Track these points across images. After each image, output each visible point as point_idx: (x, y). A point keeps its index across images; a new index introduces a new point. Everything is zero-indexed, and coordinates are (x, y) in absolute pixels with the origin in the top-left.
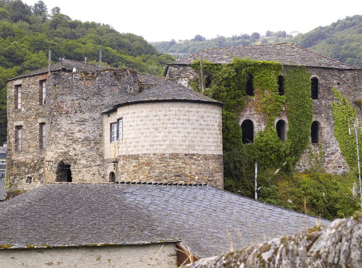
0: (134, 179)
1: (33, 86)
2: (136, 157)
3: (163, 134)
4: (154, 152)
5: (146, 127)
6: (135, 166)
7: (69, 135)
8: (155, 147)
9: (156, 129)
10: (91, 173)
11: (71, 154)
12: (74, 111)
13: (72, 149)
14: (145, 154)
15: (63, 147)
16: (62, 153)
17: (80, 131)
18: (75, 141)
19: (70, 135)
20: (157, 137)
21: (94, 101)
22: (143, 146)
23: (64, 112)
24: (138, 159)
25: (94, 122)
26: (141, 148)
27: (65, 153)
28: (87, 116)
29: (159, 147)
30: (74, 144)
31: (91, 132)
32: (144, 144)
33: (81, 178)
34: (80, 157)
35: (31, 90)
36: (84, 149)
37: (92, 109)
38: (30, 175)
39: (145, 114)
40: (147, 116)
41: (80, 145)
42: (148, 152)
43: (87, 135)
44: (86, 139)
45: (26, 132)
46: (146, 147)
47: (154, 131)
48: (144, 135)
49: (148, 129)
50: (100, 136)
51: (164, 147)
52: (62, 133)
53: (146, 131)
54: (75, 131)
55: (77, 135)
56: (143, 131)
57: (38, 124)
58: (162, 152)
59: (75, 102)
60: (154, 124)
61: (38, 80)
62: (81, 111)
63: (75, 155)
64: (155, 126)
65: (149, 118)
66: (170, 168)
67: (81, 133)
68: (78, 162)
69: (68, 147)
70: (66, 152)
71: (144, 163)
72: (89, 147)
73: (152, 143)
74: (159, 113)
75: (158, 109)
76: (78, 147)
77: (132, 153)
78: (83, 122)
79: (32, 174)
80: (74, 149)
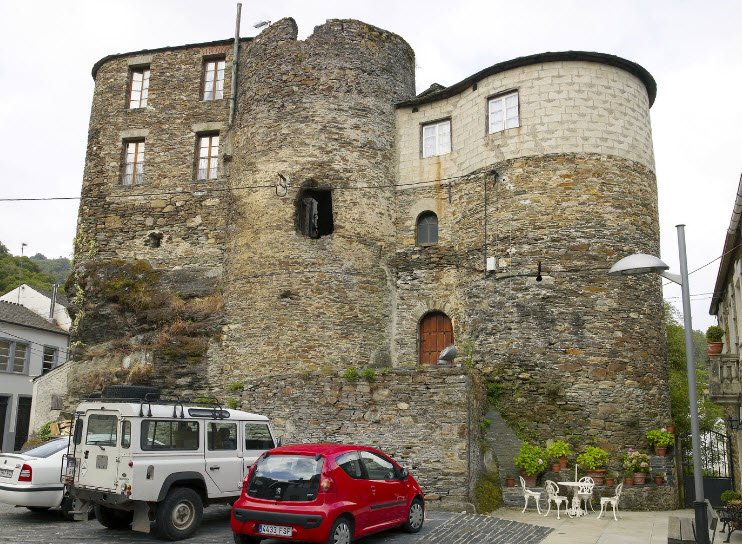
0: (563, 201)
1: (183, 67)
2: (570, 158)
3: (621, 122)
4: (610, 152)
5: (590, 103)
6: (568, 176)
7: (330, 130)
8: (609, 143)
9: (611, 112)
10: (377, 210)
11: (337, 167)
12: (344, 88)
13: (338, 158)
14: (592, 154)
15: (316, 153)
16: (313, 163)
17: (357, 127)
18: (346, 144)
19: (334, 130)
20: (612, 125)
21: (382, 81)
22: (586, 139)
23: (321, 87)
24: (573, 162)
25: (382, 117)
26: (581, 142)
27: (321, 165)
28: (370, 101)
29: (616, 145)
30: (343, 149)
31: (378, 133)
32: (587, 134)
33: (357, 216)
34: (355, 175)
35: (177, 74)
36: (364, 162)
37: (379, 93)
38: (157, 231)
39: (586, 79)
40: (591, 85)
41: (356, 154)
42: (598, 151)
43: (370, 136)
44: (369, 145)
45: (157, 150)
46: (592, 141)
47: (606, 113)
48: (588, 118)
49: (594, 108)
50: (391, 146)
51: (624, 146)
52: (314, 126)
53: (589, 111)
54: (345, 126)
55: (351, 134)
56: (583, 110)
57: (193, 134)
58: (622, 154)
59: (348, 71)
60: (605, 102)
61: (200, 56)
62: (360, 92)
63: (345, 170)
64: (607, 106)
65: (594, 89)
66: (635, 188)
67: (359, 132)
68: (352, 185)
69: (328, 153)
70: (323, 162)
71: (589, 171)
72: (373, 161)
73: (605, 136)
74: (612, 84)
75: (611, 77)
76: (353, 156)
77: (559, 151)
78: (364, 111)
79: (166, 228)
80: (344, 159)
